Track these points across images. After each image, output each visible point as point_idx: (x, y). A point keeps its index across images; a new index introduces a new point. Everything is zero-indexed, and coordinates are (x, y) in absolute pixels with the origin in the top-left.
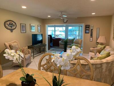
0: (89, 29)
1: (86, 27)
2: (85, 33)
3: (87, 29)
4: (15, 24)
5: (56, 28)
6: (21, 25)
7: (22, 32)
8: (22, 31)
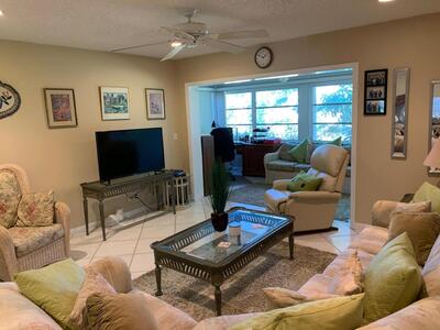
0: (382, 89)
1: (367, 84)
2: (365, 114)
3: (375, 89)
4: (10, 94)
5: (258, 94)
6: (49, 93)
7: (52, 123)
8: (55, 120)
